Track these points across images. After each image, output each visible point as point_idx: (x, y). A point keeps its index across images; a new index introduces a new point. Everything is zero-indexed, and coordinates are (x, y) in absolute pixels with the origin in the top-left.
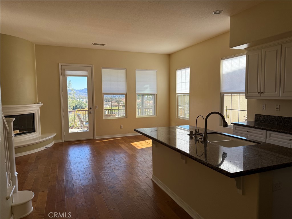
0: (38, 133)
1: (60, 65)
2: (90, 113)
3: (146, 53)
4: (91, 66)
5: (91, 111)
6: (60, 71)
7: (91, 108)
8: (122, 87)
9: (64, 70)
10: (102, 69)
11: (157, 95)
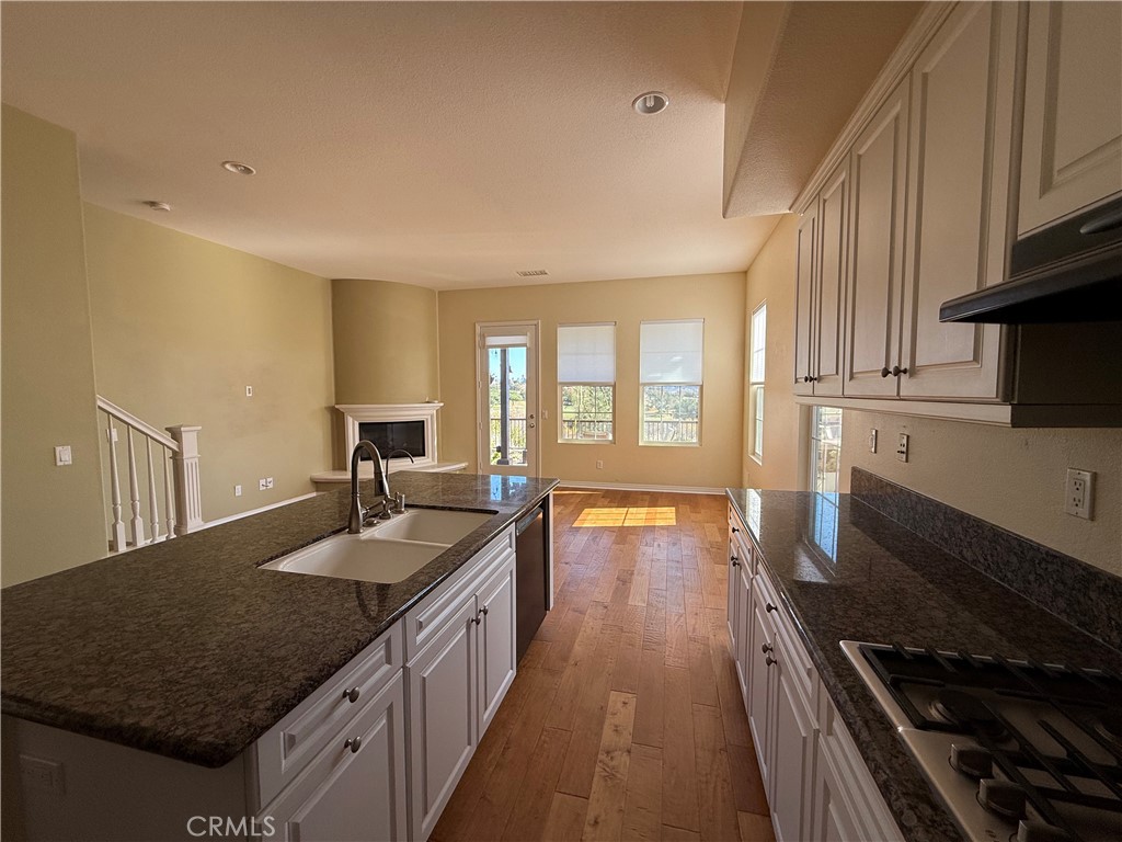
0: (430, 459)
1: (478, 328)
2: (529, 427)
3: (673, 277)
4: (535, 322)
5: (533, 422)
6: (477, 339)
7: (532, 416)
8: (605, 368)
9: (483, 337)
10: (559, 329)
11: (702, 387)
